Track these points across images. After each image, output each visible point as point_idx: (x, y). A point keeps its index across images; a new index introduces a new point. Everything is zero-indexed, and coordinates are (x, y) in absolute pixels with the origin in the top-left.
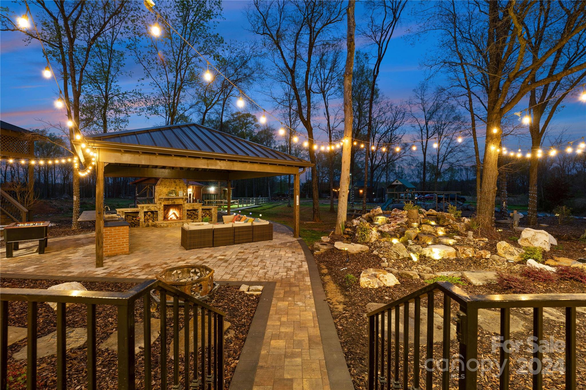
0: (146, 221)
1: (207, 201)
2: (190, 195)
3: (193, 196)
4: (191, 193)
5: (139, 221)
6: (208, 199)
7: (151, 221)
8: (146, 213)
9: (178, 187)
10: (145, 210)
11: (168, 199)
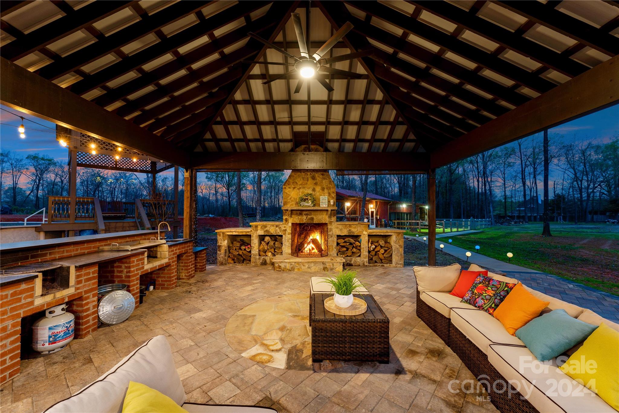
0: (262, 253)
1: (396, 222)
2: (372, 212)
3: (377, 214)
4: (374, 210)
5: (250, 252)
6: (398, 219)
7: (270, 254)
8: (262, 238)
9: (318, 188)
10: (261, 232)
11: (300, 212)
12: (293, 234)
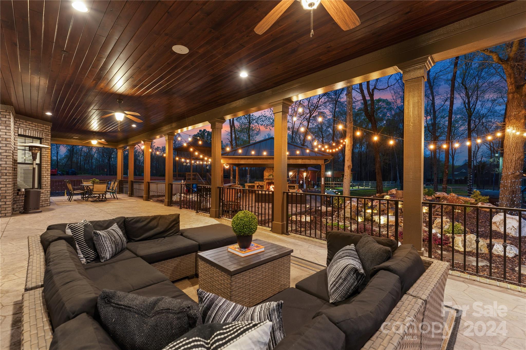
8: (258, 186)
10: (258, 185)
11: (269, 179)
12: (267, 185)
